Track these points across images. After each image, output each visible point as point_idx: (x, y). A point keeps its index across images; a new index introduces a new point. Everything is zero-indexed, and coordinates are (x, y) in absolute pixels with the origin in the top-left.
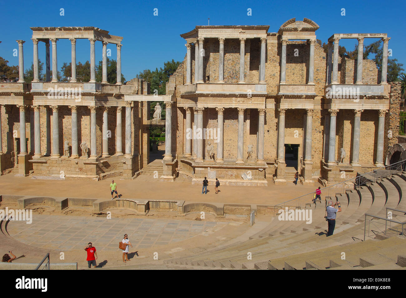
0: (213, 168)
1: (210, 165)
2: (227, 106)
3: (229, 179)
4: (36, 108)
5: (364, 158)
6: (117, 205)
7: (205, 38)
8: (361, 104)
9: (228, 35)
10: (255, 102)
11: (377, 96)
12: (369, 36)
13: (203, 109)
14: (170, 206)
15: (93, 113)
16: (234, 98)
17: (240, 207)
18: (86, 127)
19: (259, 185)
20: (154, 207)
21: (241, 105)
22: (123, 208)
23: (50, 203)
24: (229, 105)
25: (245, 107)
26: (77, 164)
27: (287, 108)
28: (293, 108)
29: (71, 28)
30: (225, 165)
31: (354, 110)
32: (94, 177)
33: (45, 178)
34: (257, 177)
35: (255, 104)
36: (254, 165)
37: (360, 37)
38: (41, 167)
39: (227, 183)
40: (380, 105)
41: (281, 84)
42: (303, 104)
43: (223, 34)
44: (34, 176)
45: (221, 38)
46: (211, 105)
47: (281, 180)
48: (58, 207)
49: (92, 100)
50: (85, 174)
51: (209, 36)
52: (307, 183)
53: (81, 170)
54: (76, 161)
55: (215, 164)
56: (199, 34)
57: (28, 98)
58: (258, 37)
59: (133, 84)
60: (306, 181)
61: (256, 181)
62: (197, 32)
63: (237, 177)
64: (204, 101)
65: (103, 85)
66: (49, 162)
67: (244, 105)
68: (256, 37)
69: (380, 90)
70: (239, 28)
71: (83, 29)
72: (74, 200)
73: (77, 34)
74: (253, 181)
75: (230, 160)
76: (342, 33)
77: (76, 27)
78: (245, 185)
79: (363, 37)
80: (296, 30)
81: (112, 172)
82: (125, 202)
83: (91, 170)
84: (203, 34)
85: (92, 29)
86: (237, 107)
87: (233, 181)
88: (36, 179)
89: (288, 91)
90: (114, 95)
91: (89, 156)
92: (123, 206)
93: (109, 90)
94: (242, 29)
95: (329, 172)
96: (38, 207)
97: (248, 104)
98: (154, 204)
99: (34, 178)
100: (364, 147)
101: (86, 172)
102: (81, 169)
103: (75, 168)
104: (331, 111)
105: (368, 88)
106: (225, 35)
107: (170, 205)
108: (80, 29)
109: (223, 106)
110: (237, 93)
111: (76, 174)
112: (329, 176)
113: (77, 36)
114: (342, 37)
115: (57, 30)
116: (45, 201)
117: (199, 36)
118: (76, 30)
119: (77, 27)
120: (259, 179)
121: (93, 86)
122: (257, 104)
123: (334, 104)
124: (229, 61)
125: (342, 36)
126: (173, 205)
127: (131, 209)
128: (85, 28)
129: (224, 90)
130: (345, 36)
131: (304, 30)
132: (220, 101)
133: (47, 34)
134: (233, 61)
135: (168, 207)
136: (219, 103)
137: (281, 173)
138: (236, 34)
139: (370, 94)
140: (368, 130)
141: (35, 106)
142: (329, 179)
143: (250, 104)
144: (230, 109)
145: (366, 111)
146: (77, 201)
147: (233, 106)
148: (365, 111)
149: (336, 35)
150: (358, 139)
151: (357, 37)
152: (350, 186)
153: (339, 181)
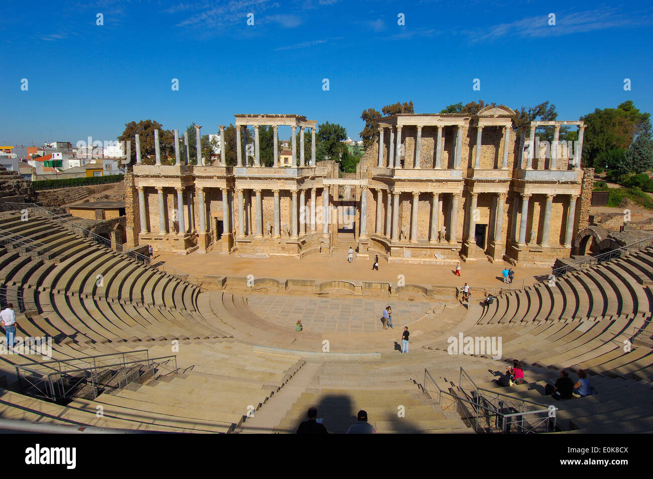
0: (409, 247)
1: (406, 245)
2: (423, 191)
3: (423, 258)
5: (551, 239)
6: (333, 285)
7: (404, 126)
8: (554, 190)
9: (426, 122)
11: (570, 182)
12: (565, 123)
13: (400, 193)
15: (295, 196)
16: (430, 183)
17: (446, 289)
18: (286, 208)
19: (451, 264)
21: (436, 189)
22: (338, 288)
23: (271, 283)
24: (425, 189)
25: (441, 192)
26: (280, 243)
27: (480, 192)
28: (486, 192)
29: (274, 115)
30: (420, 245)
31: (546, 195)
32: (296, 255)
33: (251, 256)
34: (450, 256)
35: (450, 188)
36: (447, 246)
37: (557, 125)
38: (245, 246)
39: (422, 262)
40: (572, 189)
42: (496, 188)
43: (421, 122)
45: (419, 125)
46: (407, 190)
47: (472, 259)
48: (282, 287)
49: (294, 184)
50: (288, 252)
51: (408, 124)
52: (496, 262)
54: (279, 240)
55: (410, 245)
56: (398, 121)
57: (231, 181)
59: (326, 166)
60: (496, 260)
61: (449, 260)
62: (396, 118)
63: (430, 256)
64: (401, 185)
65: (302, 169)
66: (253, 241)
67: (439, 189)
68: (453, 124)
69: (573, 175)
70: (438, 115)
71: (285, 116)
72: (293, 281)
73: (280, 121)
74: (446, 260)
75: (423, 239)
76: (539, 121)
77: (278, 115)
78: (438, 264)
79: (559, 125)
80: (492, 116)
81: (309, 249)
82: (340, 282)
83: (293, 249)
84: (402, 122)
85: (294, 116)
86: (432, 191)
87: (427, 260)
88: (242, 258)
89: (481, 175)
90: (310, 177)
92: (339, 286)
93: (306, 173)
94: (441, 117)
95: (519, 252)
96: (261, 287)
97: (443, 189)
98: (367, 285)
99: (240, 256)
100: (553, 228)
101: (288, 250)
102: (283, 248)
103: (278, 247)
104: (524, 195)
105: (561, 174)
106: (424, 122)
107: (381, 286)
108: (282, 117)
109: (419, 191)
110: (433, 178)
111: (279, 253)
112: (519, 256)
113: (280, 123)
114: (539, 124)
115: (260, 117)
116: (267, 282)
117: (398, 123)
118: (279, 117)
119: (280, 114)
120: (451, 259)
121: (295, 171)
122: (453, 188)
123: (527, 189)
124: (425, 146)
126: (384, 286)
127: (346, 289)
128: (287, 116)
129: (420, 176)
130: (542, 124)
131: (501, 116)
132: (416, 186)
133: (250, 121)
134: (428, 146)
135: (380, 288)
136: (415, 188)
137: (472, 252)
138: (434, 121)
139: (564, 179)
140: (557, 212)
141: (239, 190)
142: (519, 259)
143: (445, 188)
144: (426, 193)
145: (558, 195)
146: (295, 282)
147: (429, 191)
149: (533, 123)
150: (548, 222)
151: (553, 124)
152: (539, 266)
153: (529, 261)
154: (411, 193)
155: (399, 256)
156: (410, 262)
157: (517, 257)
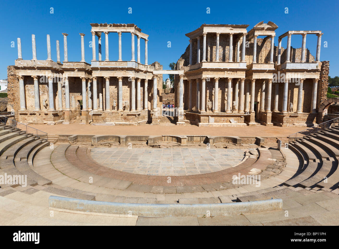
0: (212, 116)
1: (211, 114)
2: (222, 77)
4: (94, 78)
6: (163, 140)
7: (208, 33)
8: (304, 75)
9: (222, 31)
10: (239, 74)
11: (314, 70)
12: (310, 32)
14: (201, 139)
15: (133, 81)
16: (226, 72)
17: (249, 139)
19: (241, 126)
20: (190, 140)
21: (230, 76)
22: (168, 142)
23: (114, 139)
24: (223, 76)
26: (123, 115)
27: (257, 78)
28: (261, 78)
29: (119, 24)
30: (220, 114)
32: (134, 123)
33: (102, 125)
34: (239, 121)
35: (239, 75)
36: (238, 114)
37: (305, 33)
38: (97, 118)
39: (222, 125)
40: (315, 75)
41: (253, 63)
42: (267, 76)
43: (219, 30)
44: (93, 124)
45: (217, 33)
48: (123, 142)
49: (133, 73)
50: (128, 121)
51: (210, 32)
53: (125, 119)
54: (122, 113)
55: (213, 114)
56: (204, 30)
58: (241, 32)
61: (240, 124)
62: (203, 29)
63: (227, 121)
64: (207, 73)
65: (138, 64)
66: (103, 114)
67: (232, 76)
68: (240, 32)
69: (316, 66)
70: (229, 26)
71: (126, 25)
72: (131, 137)
73: (123, 28)
74: (237, 124)
76: (293, 30)
77: (122, 24)
78: (233, 126)
80: (263, 29)
82: (169, 137)
83: (133, 119)
84: (207, 30)
86: (227, 77)
87: (225, 124)
88: (95, 125)
89: (257, 67)
90: (144, 71)
91: (130, 110)
92: (168, 140)
93: (141, 67)
94: (232, 27)
95: (284, 117)
96: (105, 142)
97: (234, 75)
98: (190, 138)
103: (121, 118)
106: (221, 31)
109: (219, 77)
110: (228, 68)
111: (122, 122)
112: (284, 119)
113: (123, 30)
115: (108, 26)
116: (111, 138)
117: (204, 31)
118: (122, 26)
120: (241, 122)
121: (134, 63)
122: (240, 75)
123: (288, 75)
125: (293, 32)
126: (202, 138)
127: (173, 142)
129: (219, 66)
130: (296, 32)
131: (268, 29)
132: (216, 73)
133: (102, 28)
135: (199, 140)
136: (216, 75)
137: (253, 119)
138: (228, 30)
141: (94, 77)
143: (236, 75)
146: (133, 138)
147: (225, 77)
148: (307, 79)
149: (290, 32)
151: (303, 33)
152: (297, 125)
153: (290, 123)
154: (214, 78)
155: (206, 122)
156: (214, 126)
157: (283, 121)
